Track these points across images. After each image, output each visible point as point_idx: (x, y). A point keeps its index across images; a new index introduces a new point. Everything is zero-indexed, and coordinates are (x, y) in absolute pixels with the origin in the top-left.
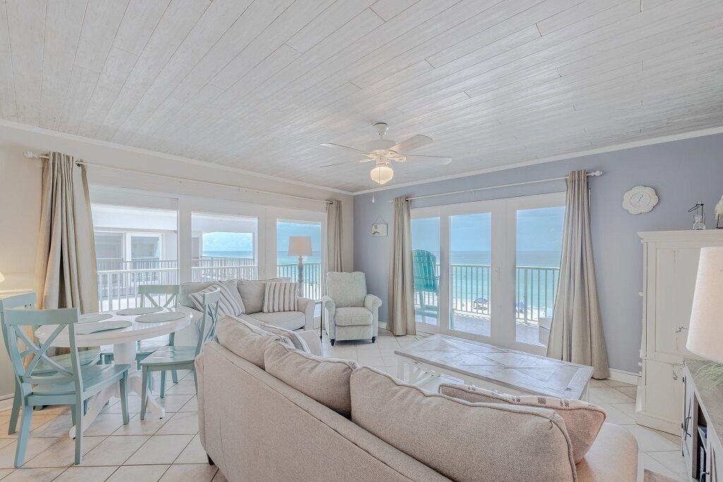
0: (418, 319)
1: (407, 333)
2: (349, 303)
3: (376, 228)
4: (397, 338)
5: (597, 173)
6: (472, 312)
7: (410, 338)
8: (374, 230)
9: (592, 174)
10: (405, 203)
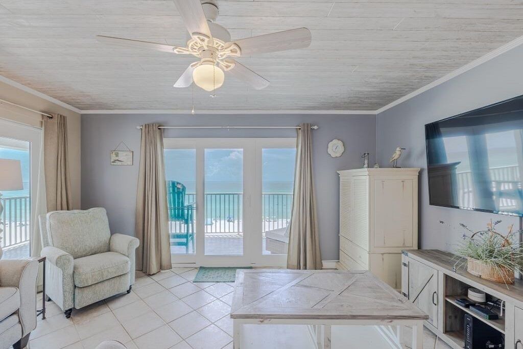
0: (175, 250)
1: (161, 268)
2: (88, 249)
3: (117, 155)
4: (152, 277)
5: (316, 127)
6: (225, 232)
7: (166, 273)
8: (114, 157)
9: (313, 127)
10: (158, 131)
